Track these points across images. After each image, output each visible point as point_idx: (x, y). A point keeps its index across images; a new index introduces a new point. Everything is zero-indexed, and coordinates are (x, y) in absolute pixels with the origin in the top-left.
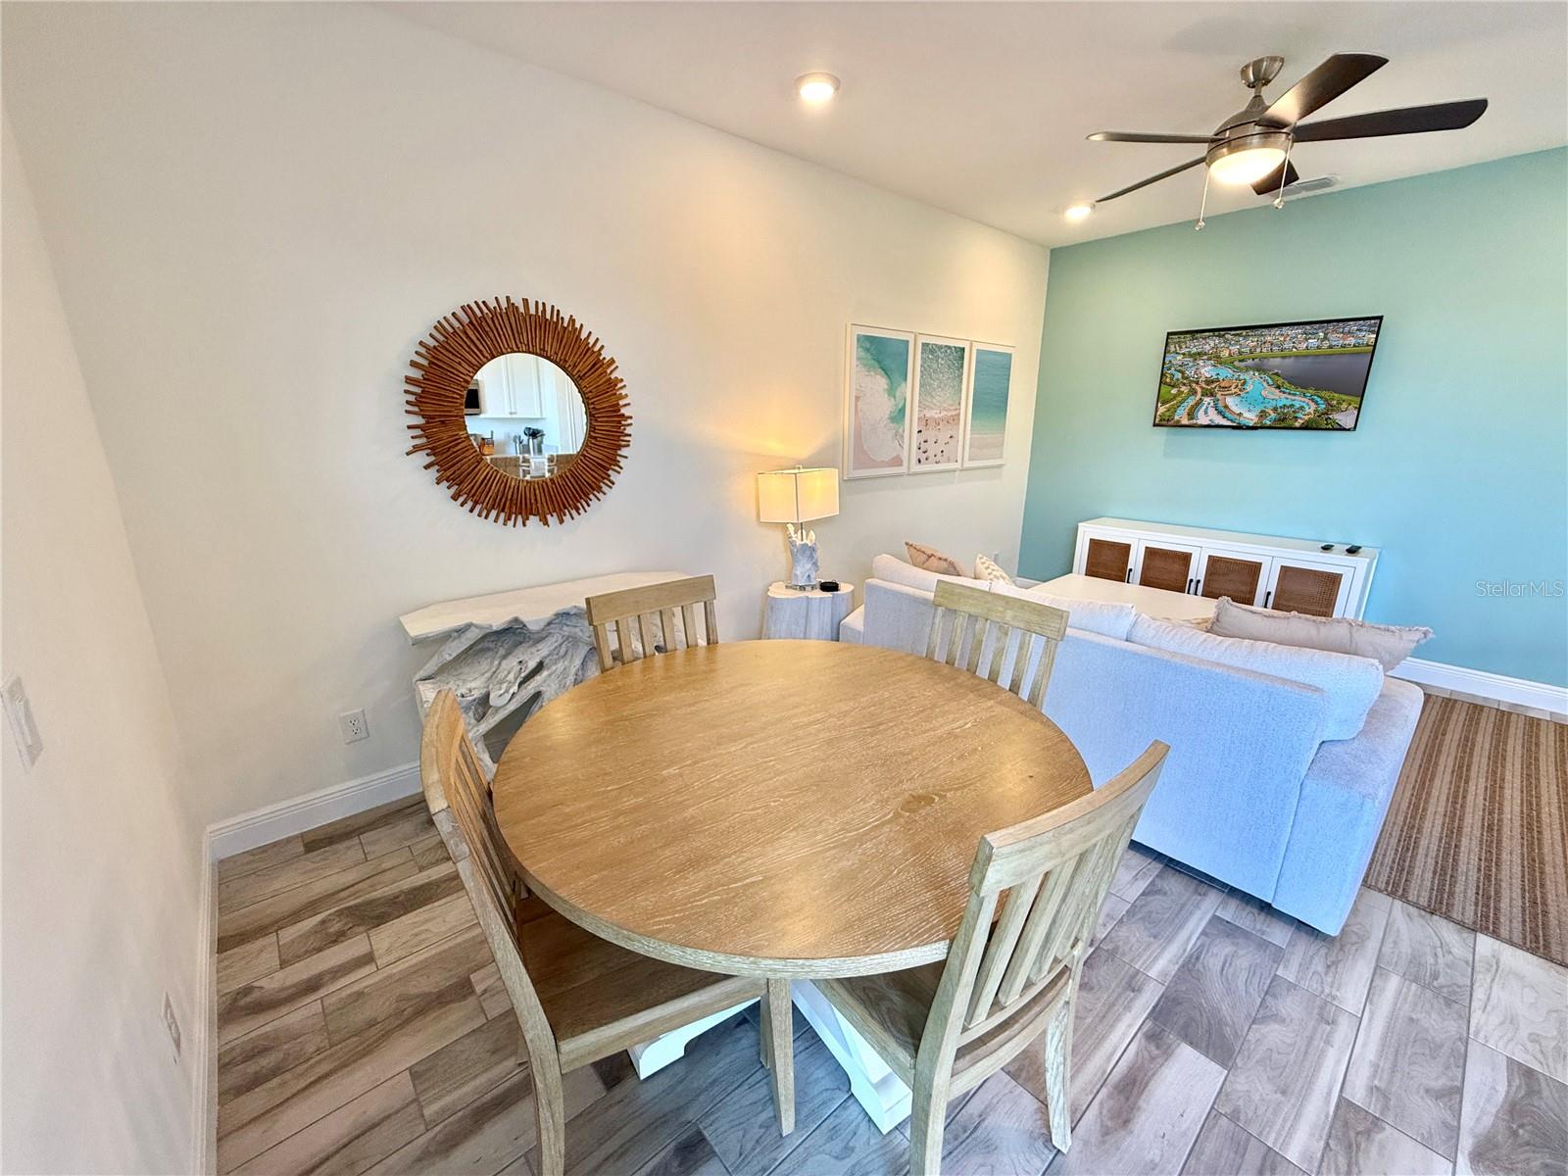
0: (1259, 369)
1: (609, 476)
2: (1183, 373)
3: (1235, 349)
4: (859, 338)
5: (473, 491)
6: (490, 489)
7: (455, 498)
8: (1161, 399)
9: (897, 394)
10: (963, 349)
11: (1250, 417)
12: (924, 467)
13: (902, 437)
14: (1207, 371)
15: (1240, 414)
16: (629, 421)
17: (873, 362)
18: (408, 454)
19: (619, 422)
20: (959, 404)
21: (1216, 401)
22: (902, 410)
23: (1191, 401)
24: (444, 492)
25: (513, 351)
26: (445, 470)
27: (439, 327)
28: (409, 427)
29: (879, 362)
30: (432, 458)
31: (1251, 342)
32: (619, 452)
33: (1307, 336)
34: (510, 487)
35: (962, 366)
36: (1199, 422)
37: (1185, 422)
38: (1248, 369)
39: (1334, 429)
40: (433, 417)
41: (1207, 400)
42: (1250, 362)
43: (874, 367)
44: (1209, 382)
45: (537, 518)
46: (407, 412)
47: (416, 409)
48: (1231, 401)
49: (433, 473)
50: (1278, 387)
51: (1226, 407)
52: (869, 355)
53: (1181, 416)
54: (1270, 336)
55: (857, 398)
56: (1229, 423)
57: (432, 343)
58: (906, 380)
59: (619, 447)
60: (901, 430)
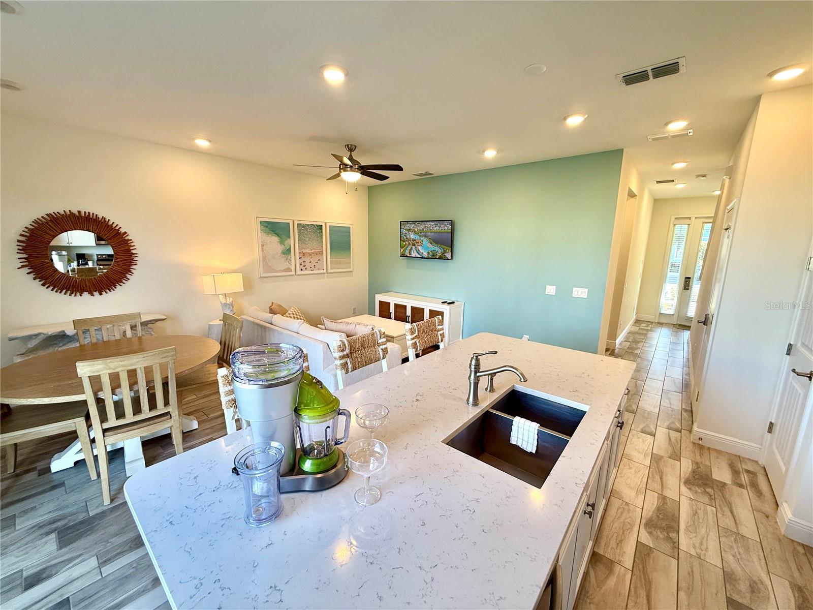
0: (425, 236)
1: (126, 276)
2: (406, 236)
3: (419, 228)
4: (261, 222)
5: (53, 282)
6: (61, 281)
7: (43, 285)
8: (401, 247)
9: (285, 244)
10: (322, 225)
11: (425, 254)
12: (304, 272)
13: (290, 260)
14: (412, 236)
15: (423, 253)
16: (136, 255)
17: (269, 231)
18: (18, 268)
19: (131, 256)
20: (322, 247)
21: (416, 248)
22: (289, 250)
23: (409, 248)
24: (38, 283)
25: (72, 230)
26: (38, 274)
27: (35, 222)
28: (19, 258)
29: (273, 231)
30: (31, 270)
31: (422, 227)
32: (132, 267)
33: (436, 225)
34: (72, 281)
35: (322, 232)
36: (412, 256)
37: (408, 256)
38: (423, 236)
39: (446, 259)
40: (31, 255)
41: (414, 247)
42: (423, 234)
43: (270, 233)
44: (413, 240)
45: (87, 293)
46: (18, 253)
47: (23, 252)
48: (420, 248)
49: (32, 276)
50: (431, 243)
51: (419, 250)
52: (268, 229)
53: (407, 253)
54: (427, 224)
55: (263, 245)
56: (420, 256)
57: (31, 227)
58: (290, 237)
59: (131, 265)
60: (289, 258)
